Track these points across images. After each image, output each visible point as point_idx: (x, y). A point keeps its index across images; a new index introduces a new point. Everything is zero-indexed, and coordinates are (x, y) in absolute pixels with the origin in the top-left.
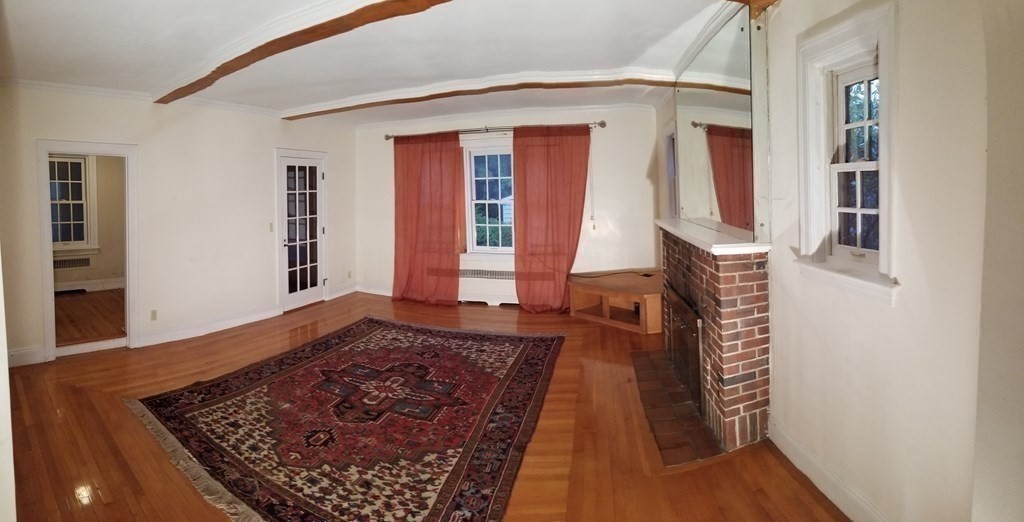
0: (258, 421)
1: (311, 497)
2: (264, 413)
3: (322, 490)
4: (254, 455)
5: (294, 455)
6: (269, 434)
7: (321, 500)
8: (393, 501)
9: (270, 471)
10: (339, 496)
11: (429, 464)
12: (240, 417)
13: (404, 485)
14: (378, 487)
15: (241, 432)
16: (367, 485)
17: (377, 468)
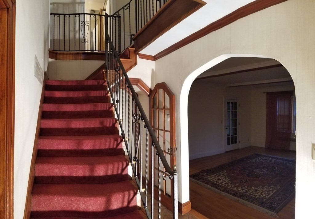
0: (226, 178)
1: (243, 192)
2: (226, 176)
3: (245, 191)
4: (227, 185)
5: (237, 185)
6: (230, 181)
7: (246, 193)
8: (262, 193)
9: (232, 188)
10: (250, 192)
11: (272, 187)
12: (220, 177)
13: (265, 191)
14: (259, 191)
15: (221, 181)
16: (257, 190)
17: (259, 187)
